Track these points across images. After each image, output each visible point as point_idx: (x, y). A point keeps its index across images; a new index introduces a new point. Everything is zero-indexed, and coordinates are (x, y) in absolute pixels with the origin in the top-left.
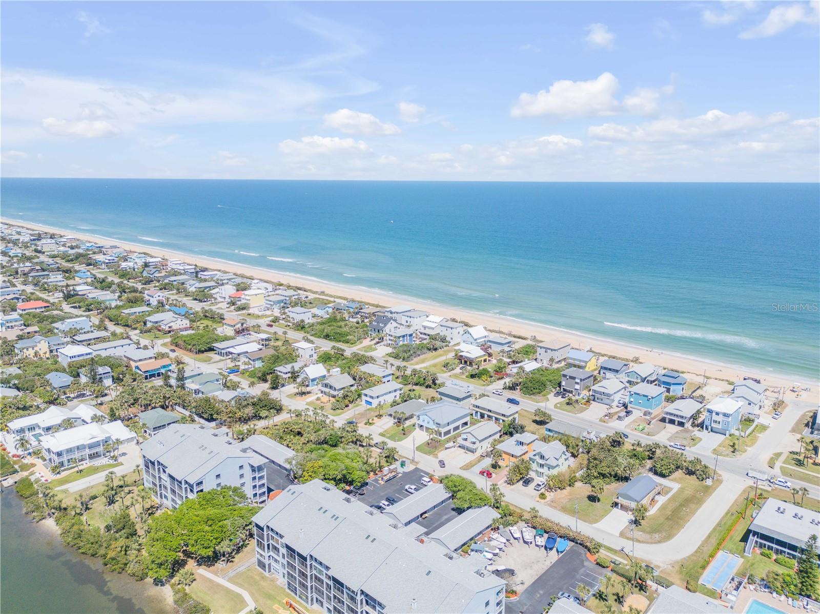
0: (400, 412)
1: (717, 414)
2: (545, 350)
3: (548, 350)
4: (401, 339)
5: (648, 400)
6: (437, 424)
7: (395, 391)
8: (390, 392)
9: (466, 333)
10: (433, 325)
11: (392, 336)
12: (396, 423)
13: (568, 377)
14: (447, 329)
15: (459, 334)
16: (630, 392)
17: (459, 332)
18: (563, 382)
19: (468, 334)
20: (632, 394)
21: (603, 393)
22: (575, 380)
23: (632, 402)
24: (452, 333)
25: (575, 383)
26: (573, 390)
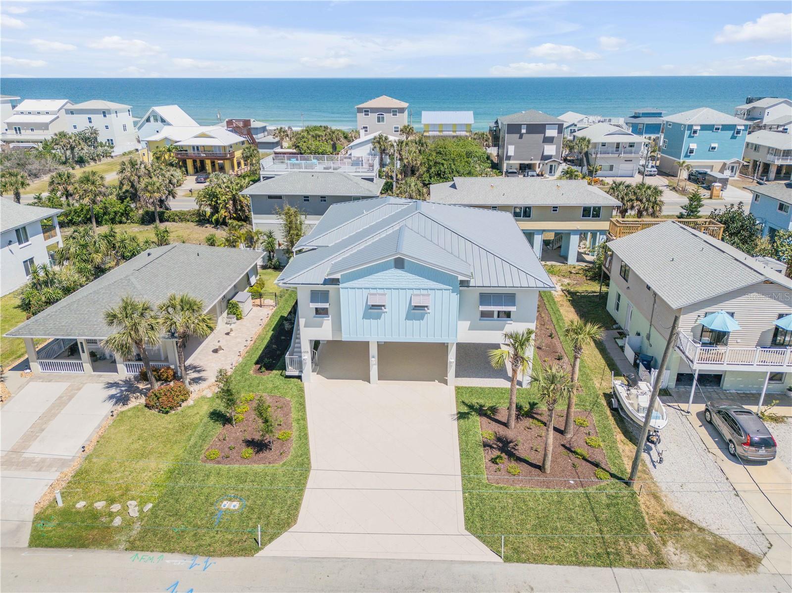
2: (376, 115)
3: (385, 115)
5: (733, 137)
6: (485, 298)
9: (148, 120)
10: (46, 119)
12: (130, 387)
13: (524, 131)
14: (90, 119)
15: (125, 130)
16: (690, 127)
17: (124, 126)
18: (509, 146)
19: (156, 120)
20: (695, 132)
21: (618, 147)
22: (544, 133)
23: (692, 151)
24: (107, 127)
25: (543, 142)
26: (538, 162)
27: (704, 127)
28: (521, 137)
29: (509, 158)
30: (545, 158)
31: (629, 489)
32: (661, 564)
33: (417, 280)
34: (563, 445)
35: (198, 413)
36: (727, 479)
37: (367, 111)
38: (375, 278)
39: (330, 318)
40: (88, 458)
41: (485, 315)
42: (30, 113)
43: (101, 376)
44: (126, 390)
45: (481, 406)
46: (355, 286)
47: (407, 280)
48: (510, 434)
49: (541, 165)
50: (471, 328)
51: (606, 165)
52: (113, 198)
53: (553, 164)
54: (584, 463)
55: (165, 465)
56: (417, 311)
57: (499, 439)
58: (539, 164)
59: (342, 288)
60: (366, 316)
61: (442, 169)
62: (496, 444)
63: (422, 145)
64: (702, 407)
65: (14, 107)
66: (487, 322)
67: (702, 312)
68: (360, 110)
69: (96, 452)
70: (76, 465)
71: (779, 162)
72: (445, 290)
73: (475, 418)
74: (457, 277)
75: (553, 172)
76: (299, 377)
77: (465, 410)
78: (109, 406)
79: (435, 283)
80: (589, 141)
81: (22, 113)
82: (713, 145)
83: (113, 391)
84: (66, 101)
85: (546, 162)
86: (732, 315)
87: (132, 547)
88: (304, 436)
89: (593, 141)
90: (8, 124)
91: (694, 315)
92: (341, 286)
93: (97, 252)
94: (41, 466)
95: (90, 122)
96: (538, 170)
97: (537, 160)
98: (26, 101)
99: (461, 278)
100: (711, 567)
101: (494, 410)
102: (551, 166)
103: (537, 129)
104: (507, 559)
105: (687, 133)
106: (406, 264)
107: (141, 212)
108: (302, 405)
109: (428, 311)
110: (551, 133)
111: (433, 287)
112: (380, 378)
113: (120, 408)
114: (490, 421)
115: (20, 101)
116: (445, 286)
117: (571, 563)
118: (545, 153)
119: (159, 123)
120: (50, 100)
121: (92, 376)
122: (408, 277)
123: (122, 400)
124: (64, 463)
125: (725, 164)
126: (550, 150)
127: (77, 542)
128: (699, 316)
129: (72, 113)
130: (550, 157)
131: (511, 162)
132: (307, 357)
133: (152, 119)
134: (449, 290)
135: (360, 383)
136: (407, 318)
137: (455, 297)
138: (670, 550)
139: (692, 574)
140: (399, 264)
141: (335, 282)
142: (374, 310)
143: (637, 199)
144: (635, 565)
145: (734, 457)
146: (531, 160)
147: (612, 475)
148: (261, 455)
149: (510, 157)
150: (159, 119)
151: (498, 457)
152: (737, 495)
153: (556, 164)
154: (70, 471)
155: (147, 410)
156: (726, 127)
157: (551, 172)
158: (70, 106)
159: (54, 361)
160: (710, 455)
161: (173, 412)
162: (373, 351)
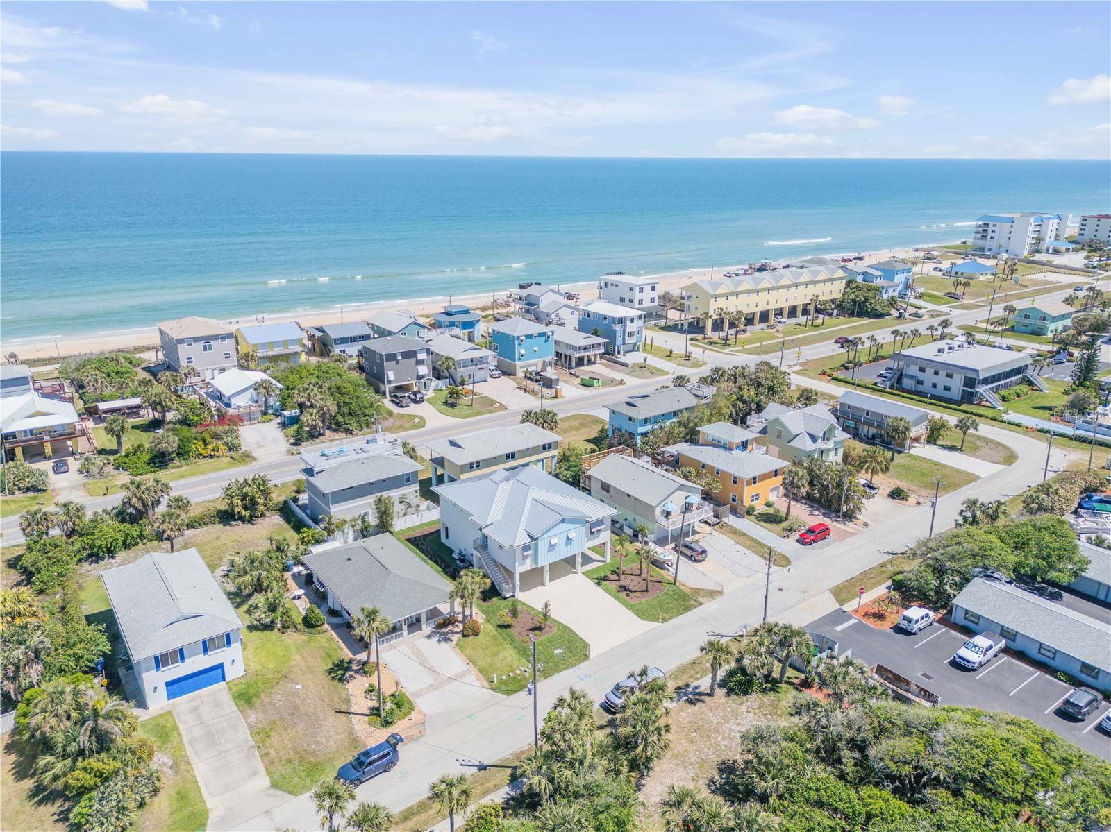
1: (632, 320)
2: (201, 344)
5: (546, 341)
13: (399, 358)
16: (518, 338)
18: (388, 373)
20: (522, 341)
21: (472, 361)
22: (416, 356)
23: (522, 355)
25: (416, 365)
26: (414, 382)
27: (529, 337)
28: (397, 363)
29: (389, 382)
30: (420, 377)
31: (676, 585)
32: (701, 604)
33: (570, 526)
35: (493, 629)
36: (699, 570)
37: (189, 341)
38: (553, 531)
39: (529, 558)
40: (475, 665)
41: (592, 533)
44: (441, 635)
45: (601, 577)
46: (545, 538)
47: (566, 527)
48: (621, 583)
50: (586, 542)
53: (427, 382)
55: (511, 651)
56: (569, 541)
57: (621, 587)
58: (416, 383)
59: (539, 541)
60: (548, 551)
62: (621, 589)
64: (673, 545)
66: (593, 536)
67: (662, 505)
68: (181, 341)
69: (475, 662)
70: (474, 670)
71: (578, 355)
72: (580, 527)
73: (604, 583)
75: (427, 388)
76: (513, 596)
77: (597, 581)
78: (445, 644)
80: (453, 360)
82: (535, 349)
83: (436, 638)
85: (422, 381)
86: (671, 503)
87: (546, 677)
89: (457, 358)
91: (660, 507)
94: (459, 677)
97: (413, 380)
100: (713, 599)
101: (607, 576)
102: (425, 383)
103: (410, 354)
104: (662, 622)
105: (517, 342)
109: (574, 539)
110: (422, 356)
111: (576, 527)
112: (547, 582)
113: (452, 643)
114: (610, 581)
116: (578, 525)
117: (680, 615)
118: (420, 374)
121: (413, 637)
123: (446, 639)
124: (468, 671)
125: (544, 361)
126: (423, 370)
130: (423, 377)
131: (392, 385)
132: (518, 583)
134: (582, 526)
135: (539, 588)
136: (566, 545)
138: (700, 599)
139: (710, 603)
142: (552, 547)
144: (695, 607)
145: (696, 561)
146: (408, 380)
147: (666, 583)
149: (391, 381)
151: (628, 593)
152: (704, 573)
154: (476, 673)
155: (467, 638)
156: (541, 335)
157: (425, 388)
161: (482, 634)
162: (547, 569)
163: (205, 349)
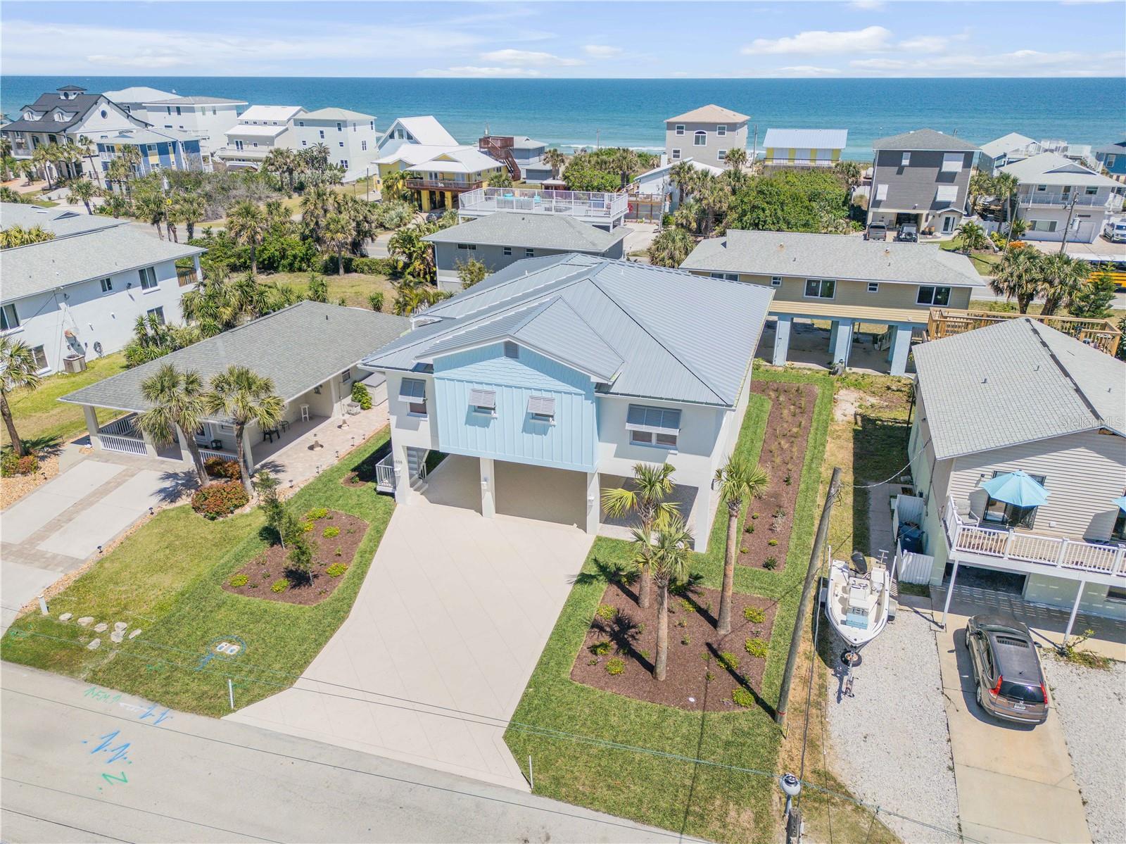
0: (207, 381)
2: (693, 134)
3: (708, 134)
4: (154, 159)
6: (637, 413)
7: (147, 276)
8: (107, 284)
9: (392, 136)
10: (271, 131)
11: (111, 149)
12: (189, 481)
13: (905, 162)
14: (322, 132)
15: (364, 148)
17: (364, 144)
18: (880, 186)
19: (401, 136)
21: (1066, 193)
22: (940, 166)
24: (341, 144)
25: (936, 181)
26: (925, 212)
28: (900, 172)
29: (877, 204)
30: (937, 205)
31: (775, 725)
33: (537, 377)
34: (709, 645)
35: (250, 525)
36: (949, 740)
37: (680, 128)
38: (480, 368)
39: (428, 419)
40: (101, 563)
41: (639, 437)
42: (255, 123)
43: (163, 462)
44: (182, 485)
45: (619, 569)
46: (453, 376)
47: (523, 375)
48: (638, 615)
49: (930, 217)
50: (617, 455)
51: (1043, 220)
52: (296, 238)
53: (951, 216)
54: (727, 675)
55: (179, 585)
56: (539, 421)
57: (619, 620)
58: (928, 215)
59: (437, 378)
60: (470, 421)
61: (762, 215)
62: (610, 627)
63: (738, 180)
65: (239, 114)
66: (642, 449)
67: (989, 469)
68: (671, 126)
69: (113, 558)
70: (84, 569)
72: (575, 394)
73: (602, 586)
74: (589, 378)
75: (949, 229)
76: (392, 495)
77: (593, 570)
78: (154, 501)
79: (561, 383)
80: (1015, 181)
81: (247, 123)
83: (168, 484)
84: (298, 108)
85: (939, 212)
86: (1041, 481)
87: (94, 679)
88: (360, 576)
89: (1022, 181)
90: (229, 136)
91: (974, 473)
92: (435, 375)
93: (227, 305)
94: (49, 562)
95: (323, 137)
96: (924, 225)
97: (924, 208)
98: (254, 107)
99: (595, 379)
101: (634, 577)
102: (948, 219)
103: (928, 159)
104: (538, 790)
106: (520, 353)
107: (326, 257)
108: (379, 533)
109: (553, 423)
110: (952, 166)
111: (559, 388)
112: (499, 510)
113: (167, 506)
114: (620, 592)
115: (246, 108)
116: (574, 389)
117: (627, 816)
118: (939, 199)
119: (405, 139)
120: (279, 107)
121: (154, 461)
122: (524, 371)
123: (172, 495)
124: (74, 562)
126: (947, 193)
127: (39, 661)
128: (983, 476)
129: (302, 124)
130: (946, 205)
131: (881, 210)
132: (400, 468)
133: (396, 134)
134: (581, 395)
135: (470, 514)
136: (525, 430)
137: (590, 408)
140: (511, 350)
141: (428, 368)
142: (481, 413)
143: (1045, 280)
144: (721, 839)
145: (980, 708)
146: (915, 208)
147: (759, 701)
148: (297, 591)
149: (880, 202)
150: (405, 135)
151: (604, 646)
152: (951, 769)
153: (956, 216)
154: (74, 574)
155: (193, 512)
157: (946, 229)
158: (303, 116)
159: (125, 439)
160: (942, 698)
161: (221, 519)
162: (487, 471)
163: (697, 142)
